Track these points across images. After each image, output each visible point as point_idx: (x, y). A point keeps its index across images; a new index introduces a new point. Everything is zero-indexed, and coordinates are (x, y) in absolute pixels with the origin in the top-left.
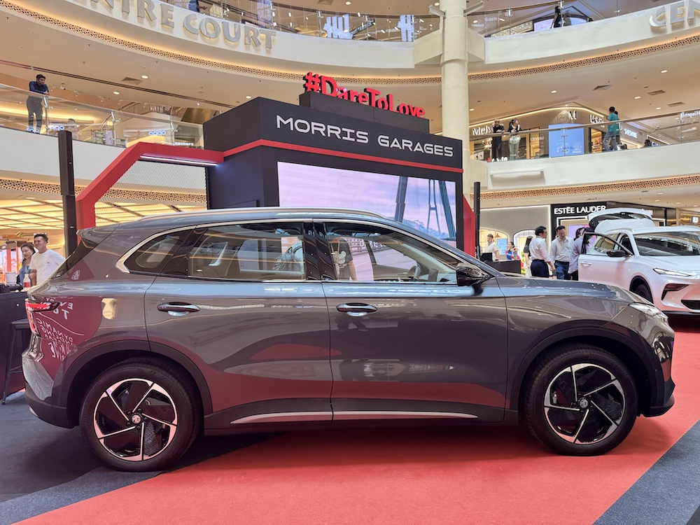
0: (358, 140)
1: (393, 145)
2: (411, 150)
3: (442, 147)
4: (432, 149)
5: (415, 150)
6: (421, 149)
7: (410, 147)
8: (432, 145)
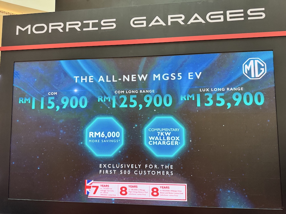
0: (102, 28)
1: (153, 23)
2: (182, 23)
3: (242, 11)
4: (222, 17)
5: (189, 23)
6: (201, 20)
7: (180, 21)
8: (222, 12)
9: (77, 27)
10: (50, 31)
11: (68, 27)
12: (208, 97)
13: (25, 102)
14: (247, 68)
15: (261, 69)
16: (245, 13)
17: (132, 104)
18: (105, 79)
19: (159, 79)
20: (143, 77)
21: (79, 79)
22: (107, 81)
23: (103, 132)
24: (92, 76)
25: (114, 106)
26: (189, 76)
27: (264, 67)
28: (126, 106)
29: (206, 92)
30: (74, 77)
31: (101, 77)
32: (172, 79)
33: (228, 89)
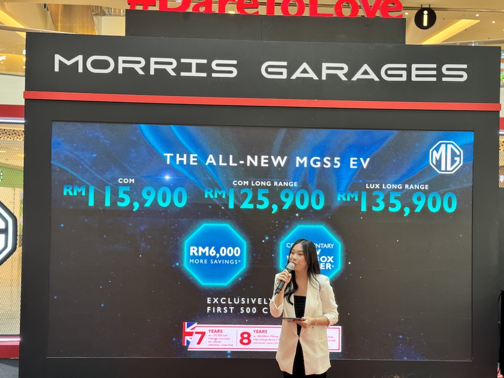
0: (214, 75)
1: (297, 74)
2: (344, 79)
3: (434, 66)
4: (404, 73)
5: (354, 79)
6: (372, 76)
7: (341, 74)
8: (405, 66)
9: (169, 69)
10: (120, 71)
11: (153, 67)
12: (378, 197)
13: (75, 194)
14: (436, 155)
15: (456, 158)
16: (439, 69)
17: (261, 203)
18: (217, 161)
19: (305, 166)
20: (279, 161)
21: (173, 159)
22: (221, 164)
23: (213, 248)
24: (196, 155)
25: (231, 206)
26: (352, 163)
27: (460, 156)
28: (251, 206)
29: (374, 189)
30: (165, 154)
31: (211, 156)
32: (325, 166)
33: (407, 186)
